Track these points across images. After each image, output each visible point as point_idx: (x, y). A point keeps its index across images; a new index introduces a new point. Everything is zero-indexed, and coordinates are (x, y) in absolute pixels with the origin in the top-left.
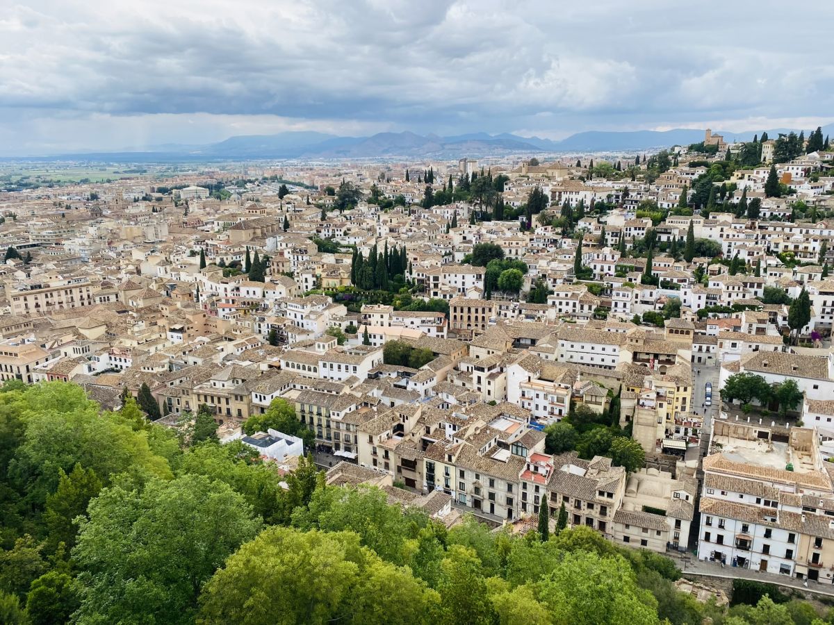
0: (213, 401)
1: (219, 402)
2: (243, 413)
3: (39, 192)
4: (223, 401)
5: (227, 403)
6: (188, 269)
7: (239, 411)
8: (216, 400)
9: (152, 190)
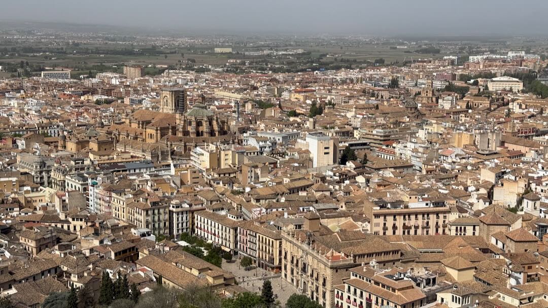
3: (342, 75)
9: (454, 77)
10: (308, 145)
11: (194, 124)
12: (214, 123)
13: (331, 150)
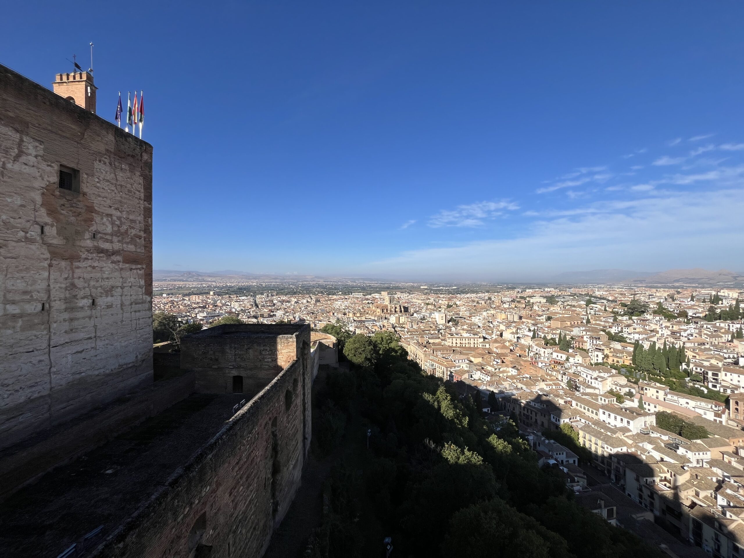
0: (528, 412)
1: (531, 414)
2: (544, 424)
4: (534, 413)
5: (536, 416)
6: (526, 338)
7: (543, 422)
8: (529, 411)
9: (517, 297)
10: (435, 316)
11: (394, 308)
12: (402, 307)
13: (444, 318)
